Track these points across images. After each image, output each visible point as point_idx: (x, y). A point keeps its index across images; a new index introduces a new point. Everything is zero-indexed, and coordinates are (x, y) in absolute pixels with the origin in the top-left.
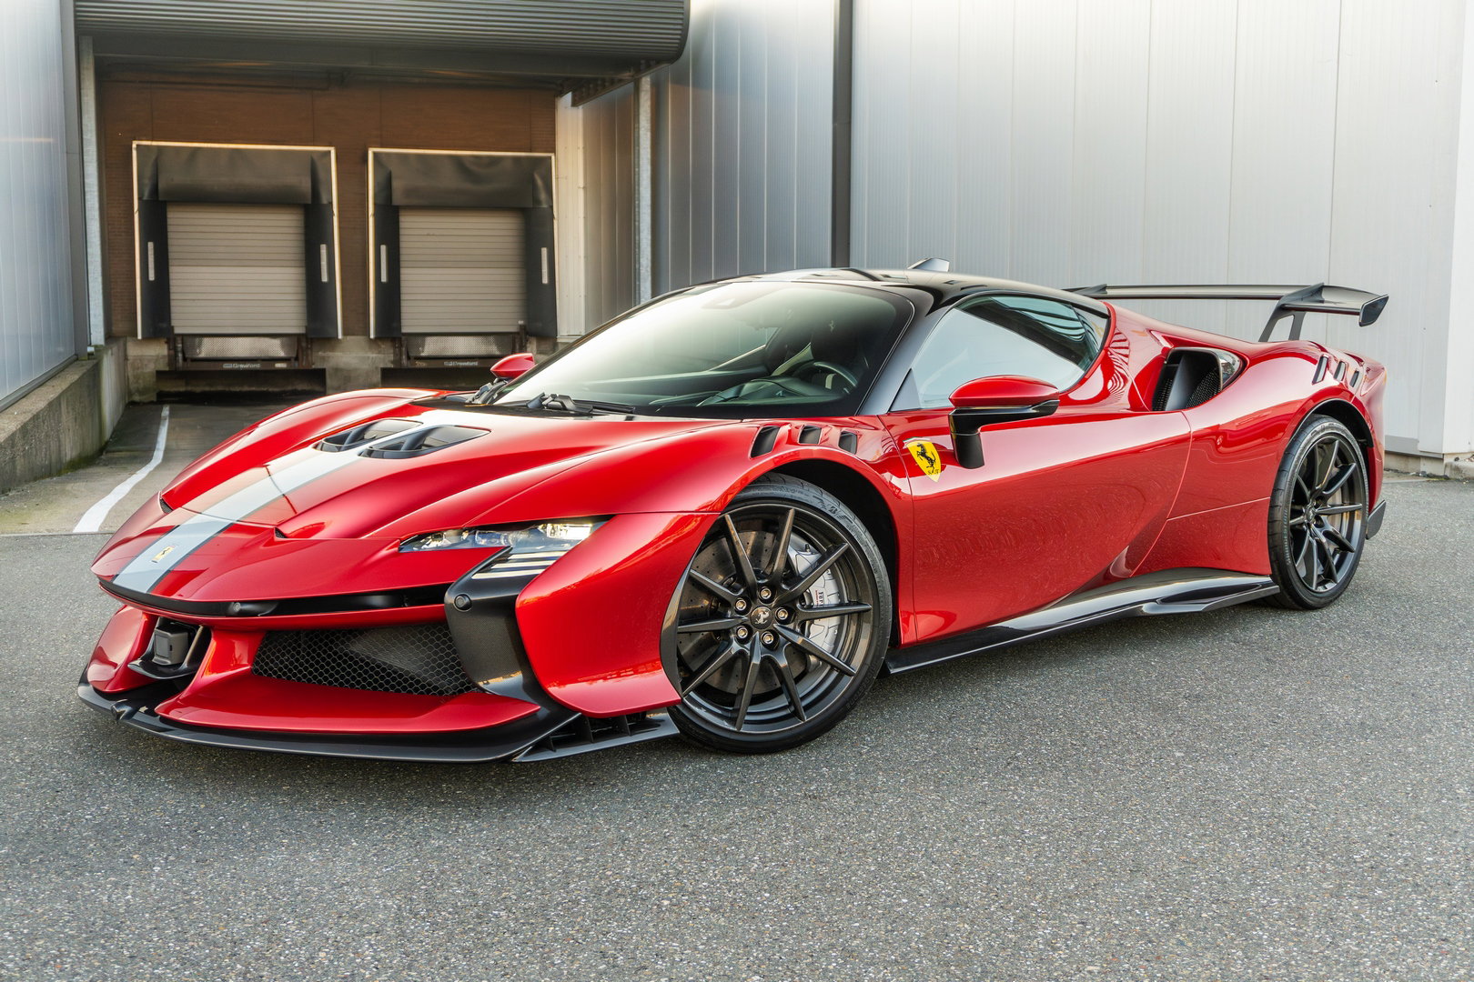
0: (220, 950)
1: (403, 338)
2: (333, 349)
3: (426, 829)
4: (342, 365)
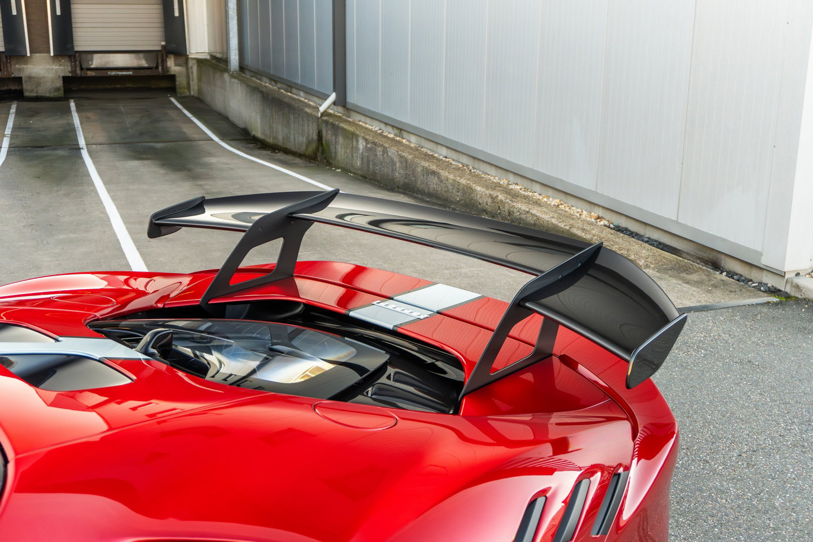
1: (77, 55)
2: (26, 63)
4: (33, 75)
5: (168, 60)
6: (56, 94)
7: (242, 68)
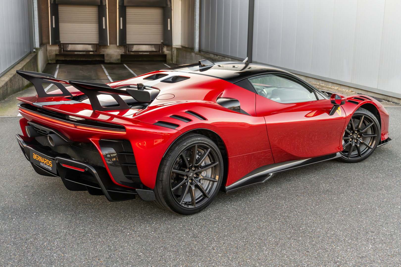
0: (23, 241)
1: (127, 45)
2: (106, 48)
3: (79, 212)
4: (109, 53)
5: (164, 48)
6: (118, 62)
7: (200, 51)
